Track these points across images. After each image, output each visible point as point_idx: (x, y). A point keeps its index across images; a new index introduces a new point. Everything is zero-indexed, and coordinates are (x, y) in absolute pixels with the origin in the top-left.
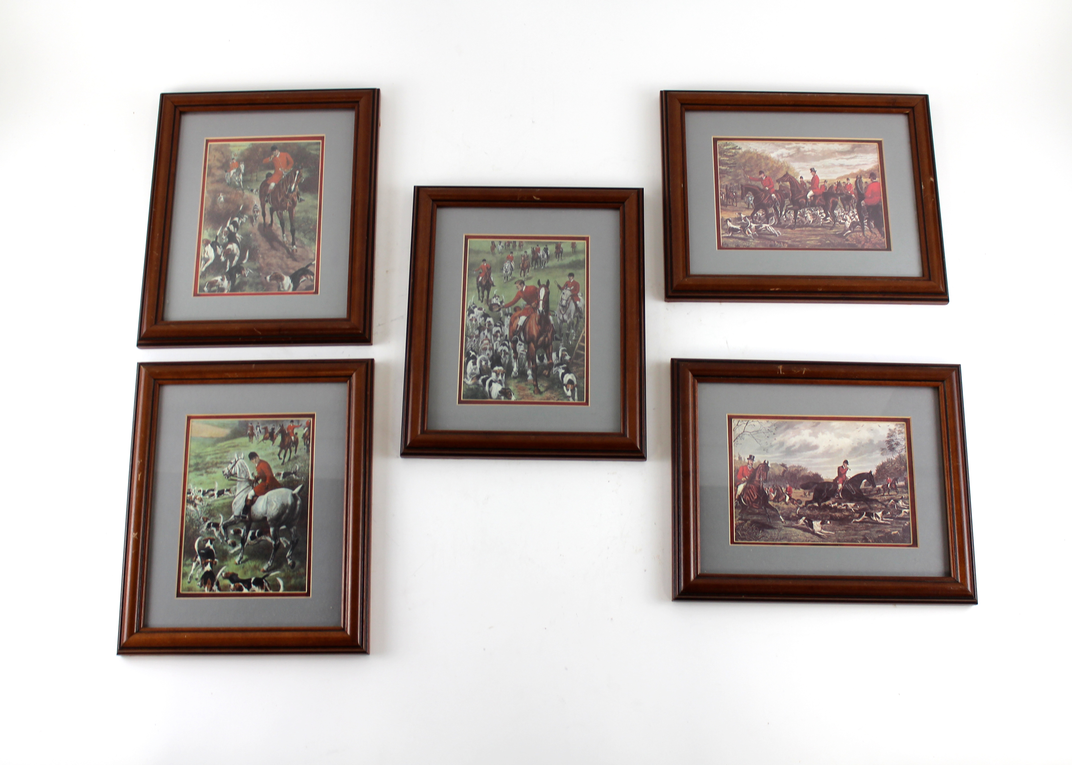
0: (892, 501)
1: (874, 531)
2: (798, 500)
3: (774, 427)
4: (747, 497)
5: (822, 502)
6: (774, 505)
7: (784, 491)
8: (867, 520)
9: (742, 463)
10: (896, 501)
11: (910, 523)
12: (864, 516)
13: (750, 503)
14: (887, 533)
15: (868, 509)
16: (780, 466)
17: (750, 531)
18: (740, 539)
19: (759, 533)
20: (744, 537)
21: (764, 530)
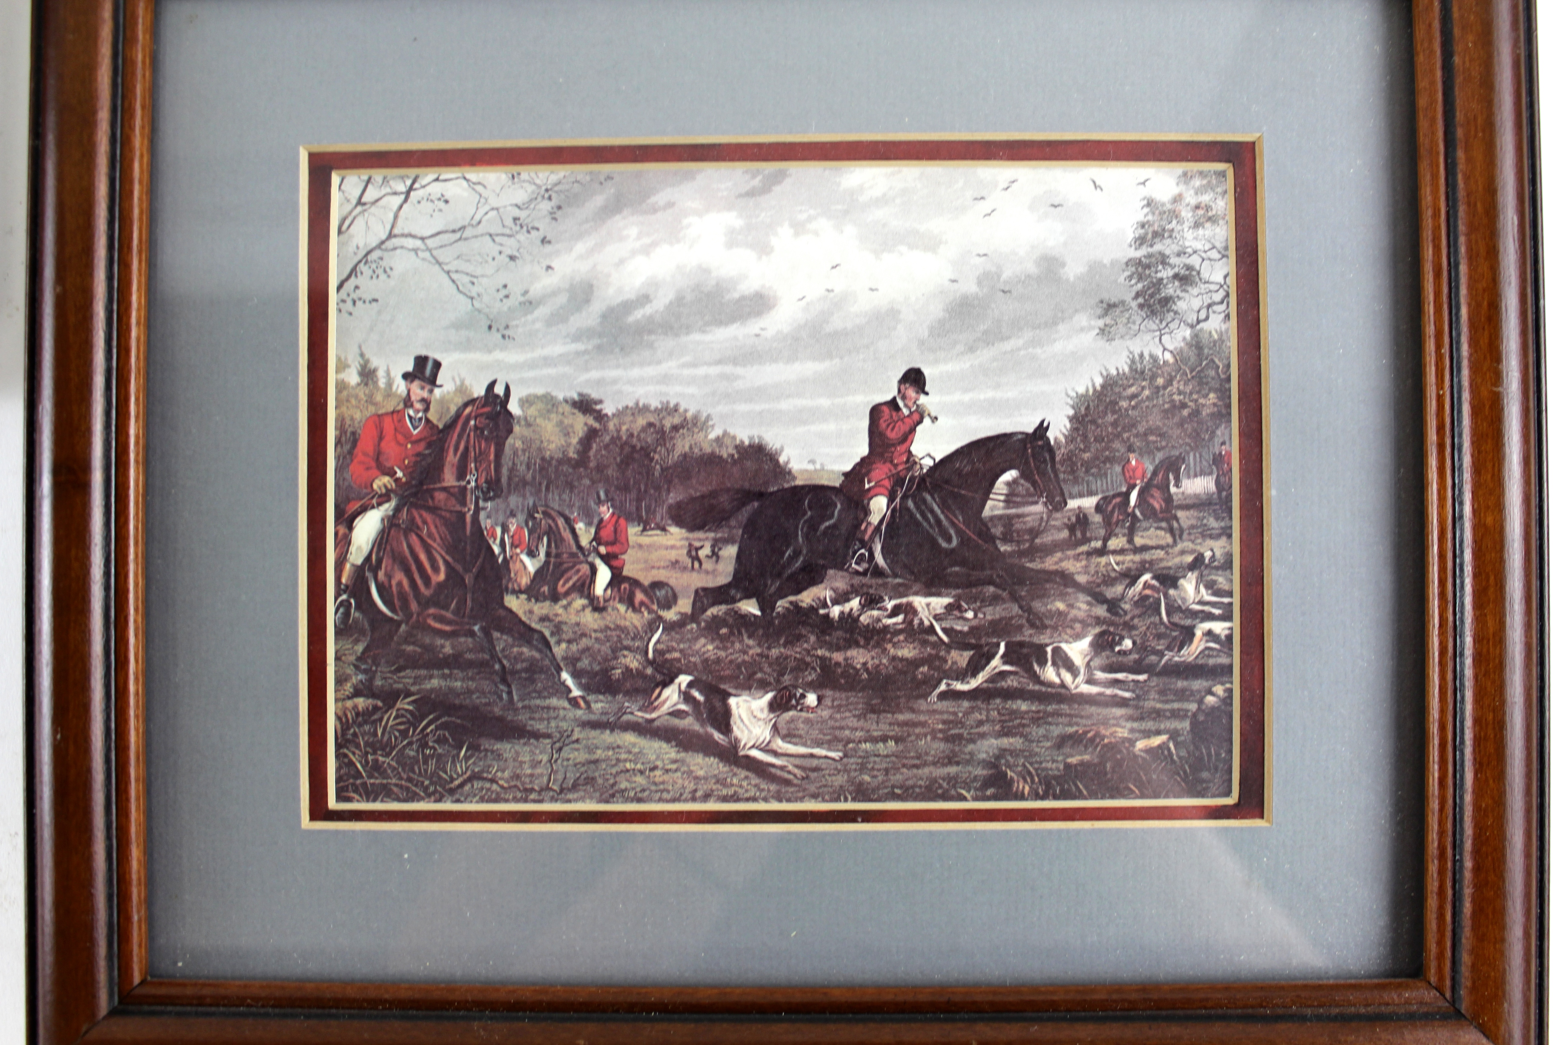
0: (1147, 577)
1: (1046, 737)
2: (657, 585)
3: (545, 206)
4: (399, 576)
5: (781, 594)
6: (531, 612)
7: (584, 542)
8: (1011, 682)
9: (379, 398)
10: (1169, 580)
11: (1230, 691)
12: (996, 664)
13: (414, 606)
14: (1112, 747)
15: (1020, 628)
16: (567, 408)
17: (412, 753)
18: (361, 795)
19: (453, 762)
20: (382, 784)
21: (479, 746)
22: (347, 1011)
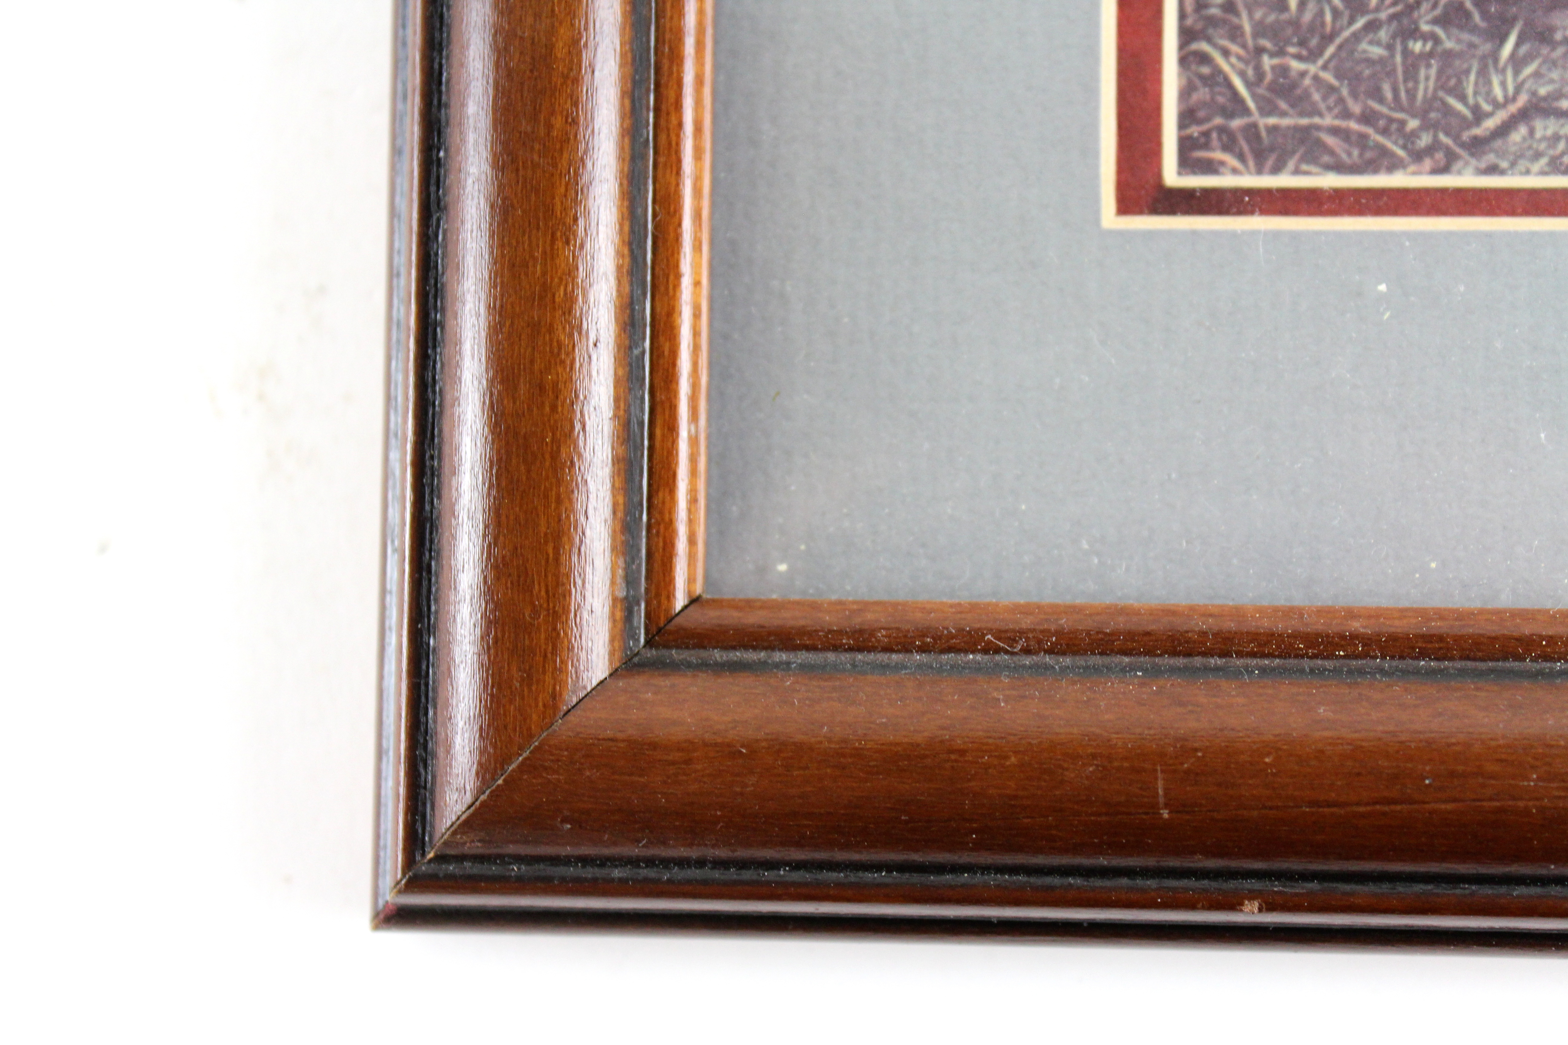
17: (1377, 51)
18: (1241, 158)
19: (1483, 72)
20: (1296, 129)
21: (1552, 30)
22: (1253, 662)
